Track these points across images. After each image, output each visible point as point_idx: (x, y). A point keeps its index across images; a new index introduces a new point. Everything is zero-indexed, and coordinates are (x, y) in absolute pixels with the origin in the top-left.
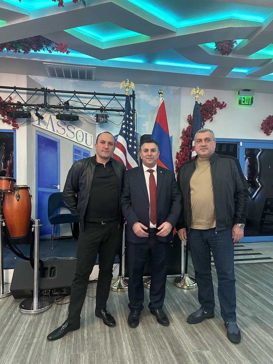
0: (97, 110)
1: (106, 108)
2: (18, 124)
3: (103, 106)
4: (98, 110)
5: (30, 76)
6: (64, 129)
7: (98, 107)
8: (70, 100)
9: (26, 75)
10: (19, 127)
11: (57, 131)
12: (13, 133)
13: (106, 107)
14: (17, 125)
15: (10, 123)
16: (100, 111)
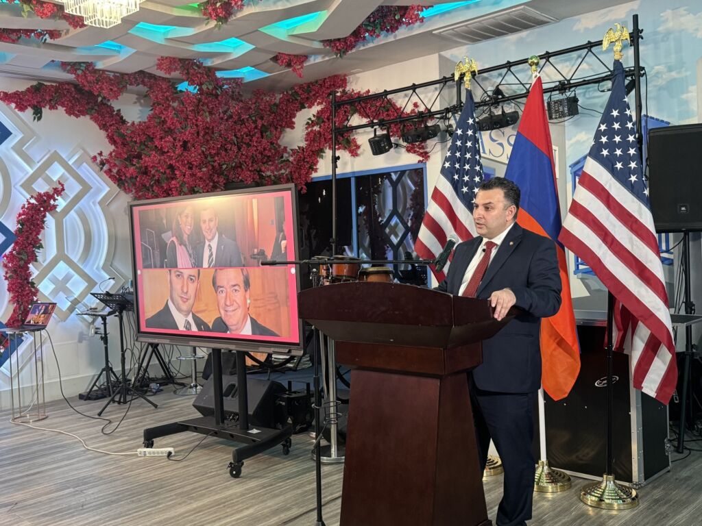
0: (551, 91)
1: (572, 82)
2: (428, 150)
3: (566, 80)
4: (554, 90)
5: (443, 53)
6: (501, 145)
7: (553, 85)
8: (500, 84)
9: (437, 54)
10: (429, 157)
11: (490, 152)
12: (422, 168)
13: (571, 79)
14: (426, 153)
15: (415, 152)
16: (558, 92)
